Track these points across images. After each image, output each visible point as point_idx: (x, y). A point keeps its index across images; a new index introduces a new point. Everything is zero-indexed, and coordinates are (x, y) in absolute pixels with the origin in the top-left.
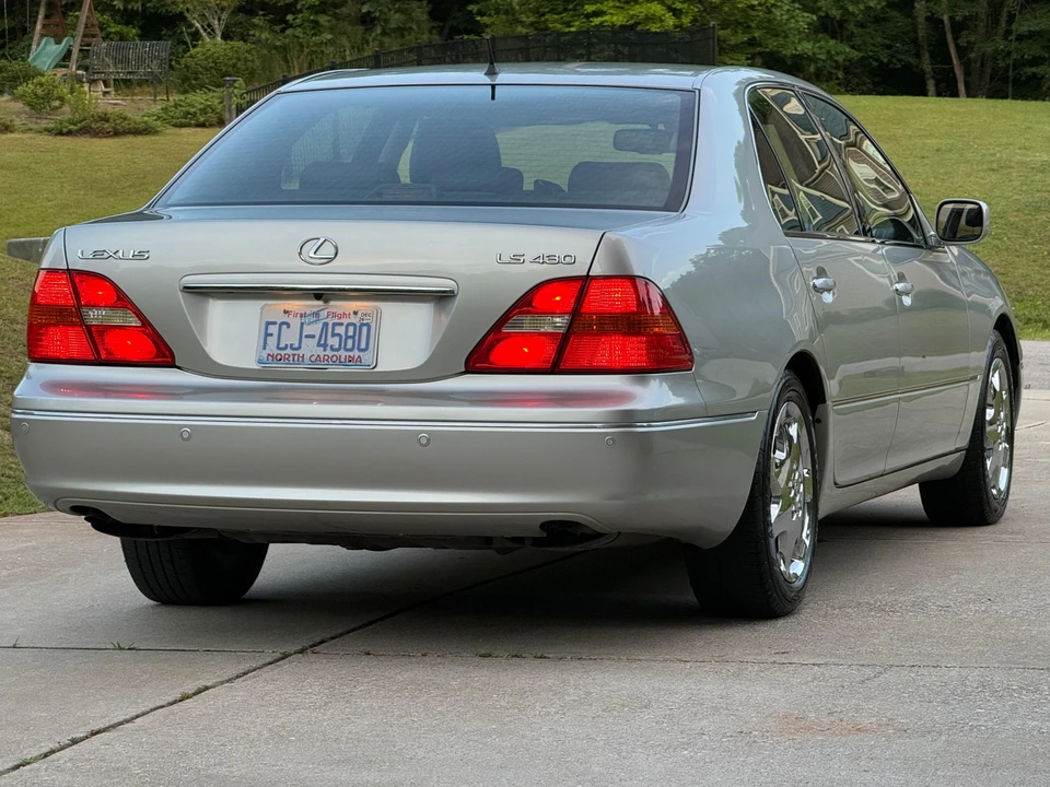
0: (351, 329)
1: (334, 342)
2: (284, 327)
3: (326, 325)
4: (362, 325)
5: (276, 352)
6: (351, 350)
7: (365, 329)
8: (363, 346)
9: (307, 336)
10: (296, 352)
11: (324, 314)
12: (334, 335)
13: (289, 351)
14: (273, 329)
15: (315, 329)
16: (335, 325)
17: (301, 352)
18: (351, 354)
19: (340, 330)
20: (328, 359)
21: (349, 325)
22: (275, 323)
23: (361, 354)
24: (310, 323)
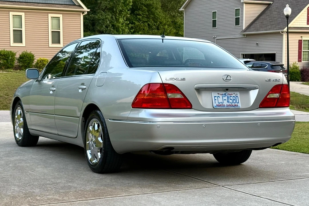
0: (234, 97)
1: (231, 101)
2: (218, 97)
3: (228, 97)
4: (236, 97)
5: (218, 104)
6: (235, 103)
7: (237, 97)
8: (238, 102)
9: (224, 100)
10: (222, 104)
11: (227, 94)
12: (230, 99)
13: (221, 104)
14: (216, 98)
15: (226, 98)
16: (230, 97)
17: (223, 104)
18: (235, 104)
19: (231, 98)
20: (230, 106)
21: (233, 97)
22: (216, 97)
23: (237, 104)
24: (224, 97)
